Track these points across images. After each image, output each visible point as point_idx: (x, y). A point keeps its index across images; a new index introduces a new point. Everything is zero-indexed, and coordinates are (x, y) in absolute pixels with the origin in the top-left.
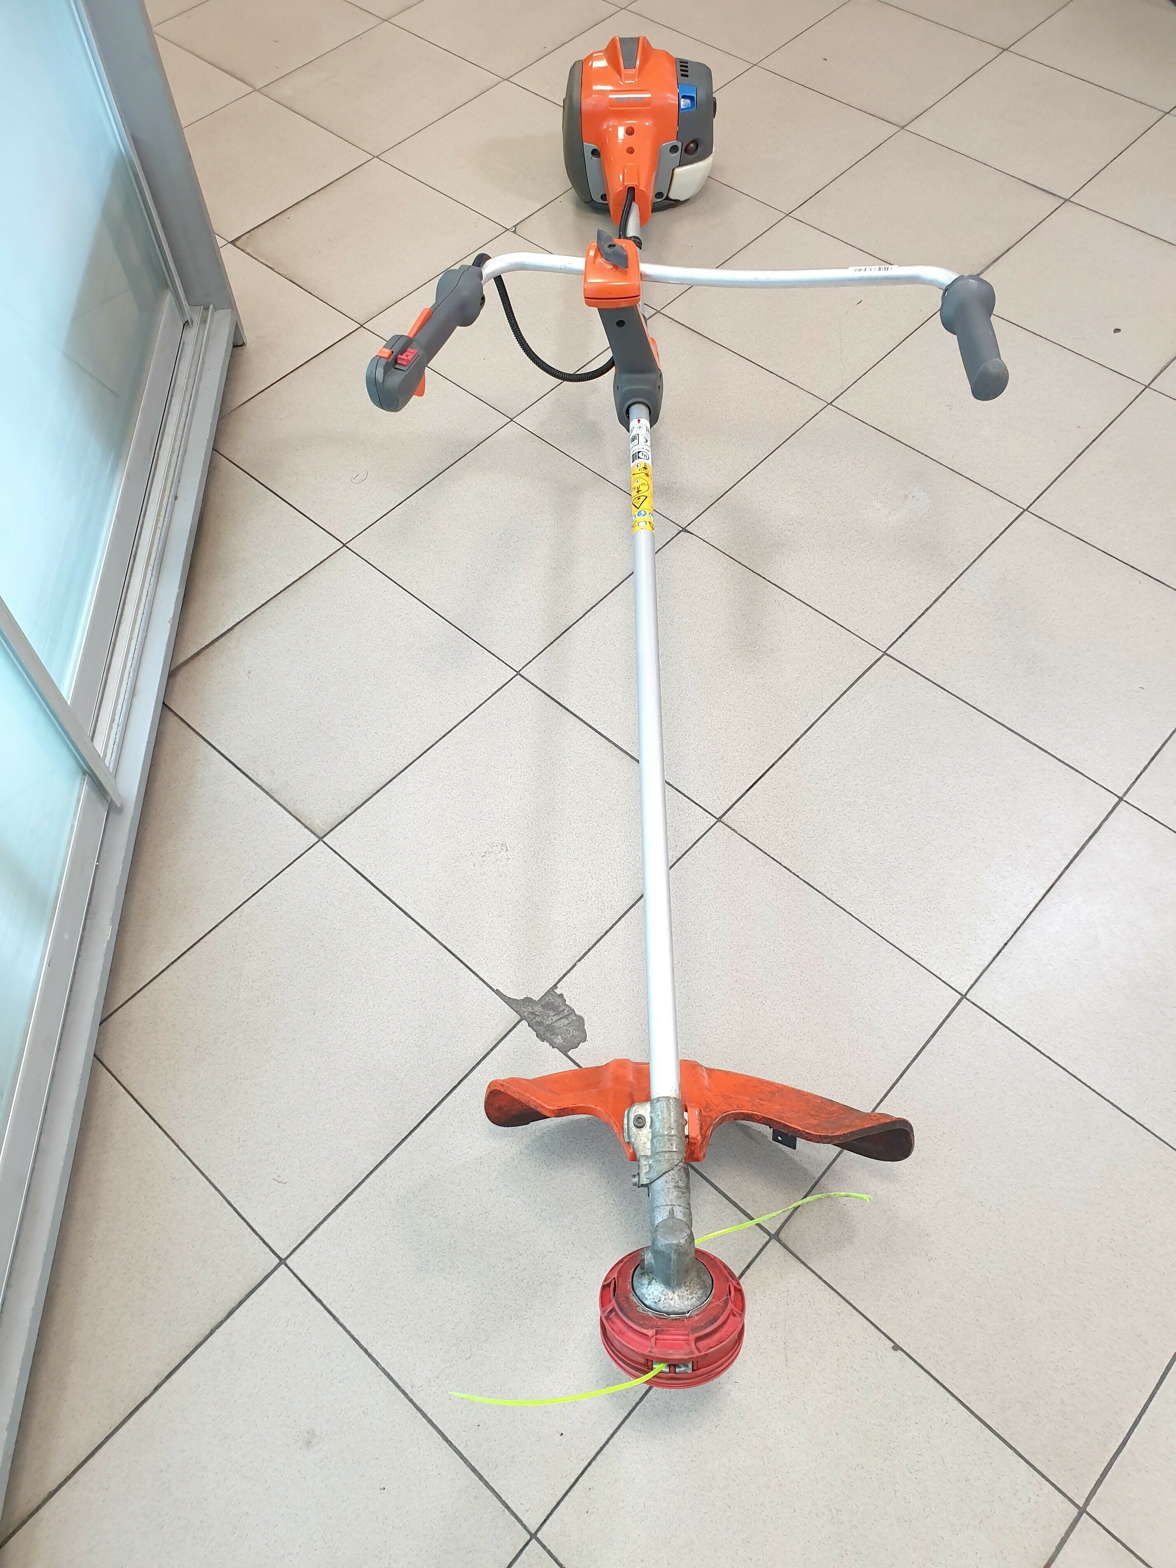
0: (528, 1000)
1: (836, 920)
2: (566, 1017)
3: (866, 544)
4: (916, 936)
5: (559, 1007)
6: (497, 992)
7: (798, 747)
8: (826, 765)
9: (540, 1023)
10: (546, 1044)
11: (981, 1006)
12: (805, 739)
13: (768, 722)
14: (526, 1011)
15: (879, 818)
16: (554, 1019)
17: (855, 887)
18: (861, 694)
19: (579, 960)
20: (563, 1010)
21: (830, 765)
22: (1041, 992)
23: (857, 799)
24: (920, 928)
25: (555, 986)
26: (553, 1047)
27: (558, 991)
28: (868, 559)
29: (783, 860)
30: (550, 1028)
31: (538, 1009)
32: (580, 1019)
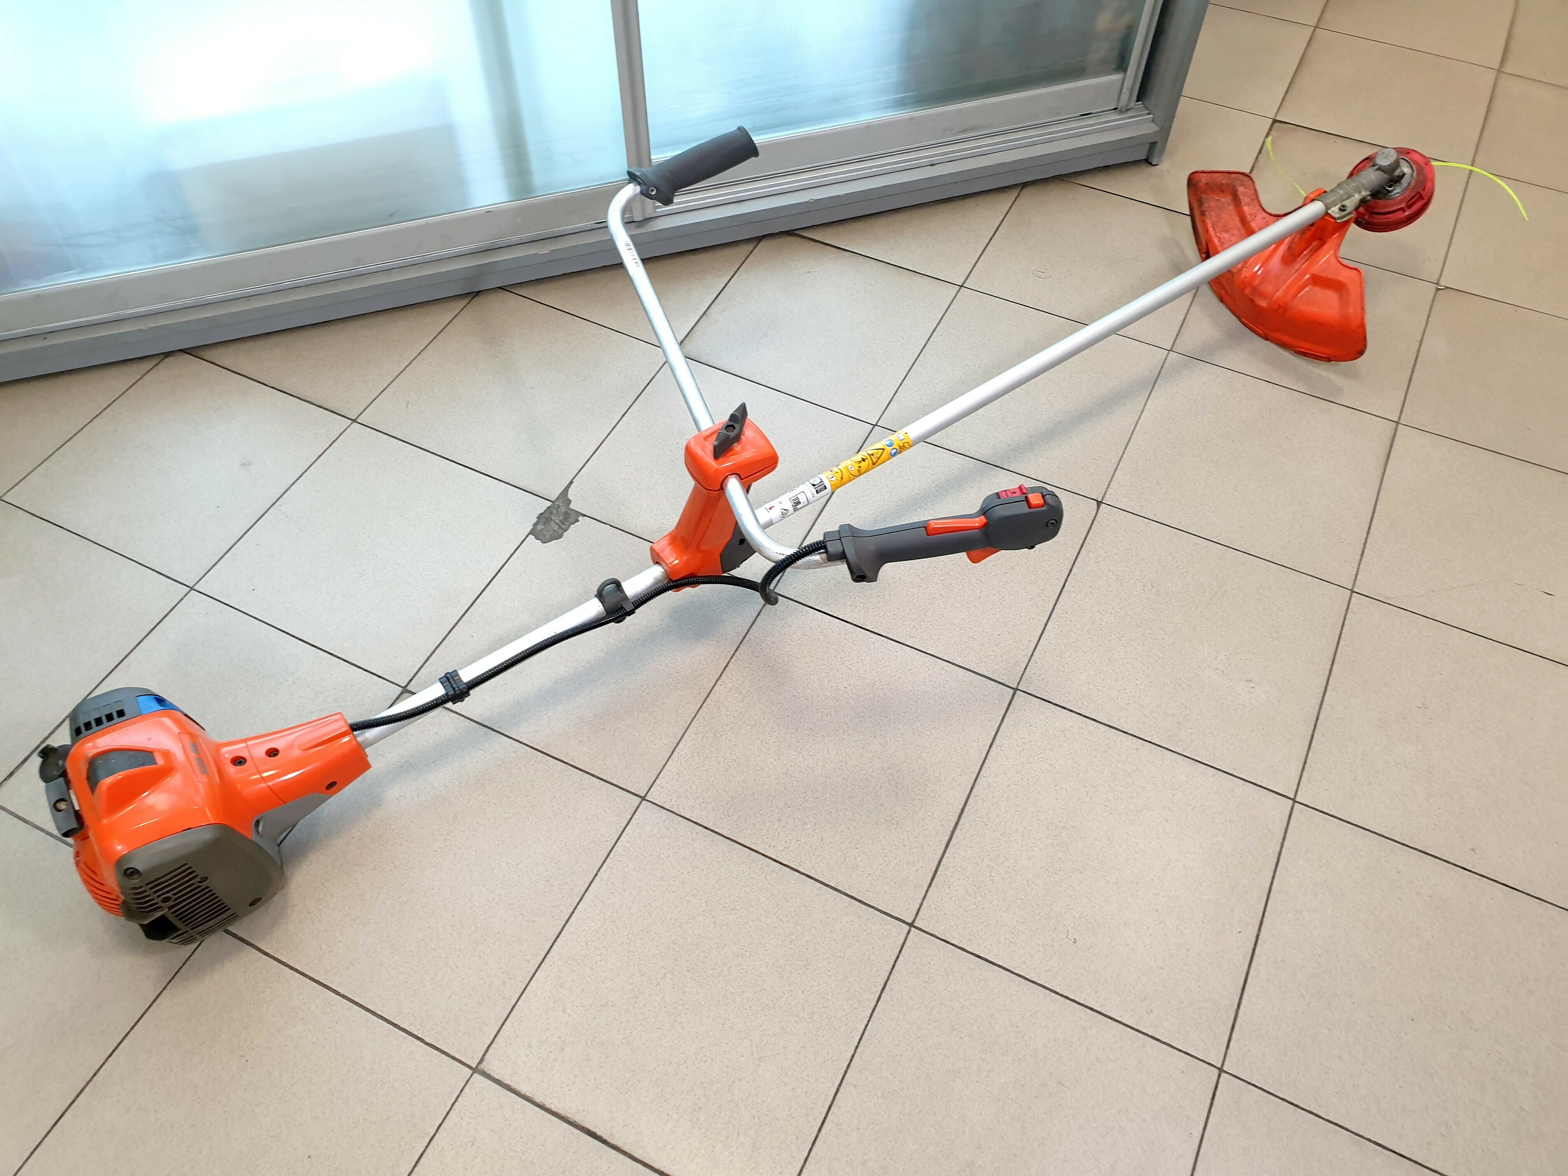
0: (569, 501)
1: (696, 692)
2: (560, 527)
3: (1160, 654)
4: (696, 754)
5: (567, 521)
6: (571, 483)
7: (872, 637)
8: (860, 661)
9: (551, 513)
10: (535, 520)
11: (636, 813)
12: (883, 641)
13: (892, 609)
14: (560, 503)
15: (814, 710)
16: (557, 521)
17: (734, 701)
18: (954, 677)
19: (611, 526)
20: (565, 525)
21: (861, 664)
22: (662, 864)
23: (829, 690)
24: (705, 756)
25: (584, 515)
26: (533, 525)
27: (581, 518)
28: (1138, 658)
29: (746, 645)
30: (549, 520)
31: (563, 509)
32: (561, 536)
